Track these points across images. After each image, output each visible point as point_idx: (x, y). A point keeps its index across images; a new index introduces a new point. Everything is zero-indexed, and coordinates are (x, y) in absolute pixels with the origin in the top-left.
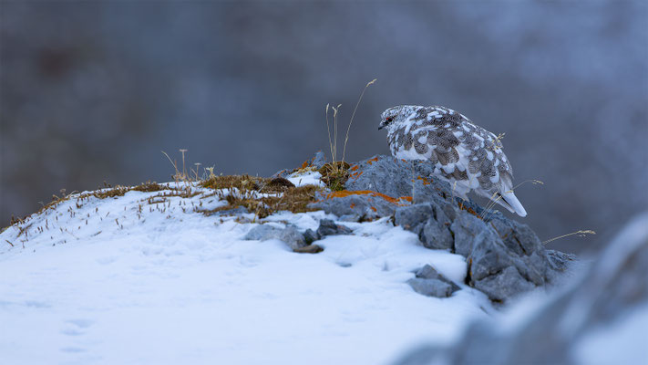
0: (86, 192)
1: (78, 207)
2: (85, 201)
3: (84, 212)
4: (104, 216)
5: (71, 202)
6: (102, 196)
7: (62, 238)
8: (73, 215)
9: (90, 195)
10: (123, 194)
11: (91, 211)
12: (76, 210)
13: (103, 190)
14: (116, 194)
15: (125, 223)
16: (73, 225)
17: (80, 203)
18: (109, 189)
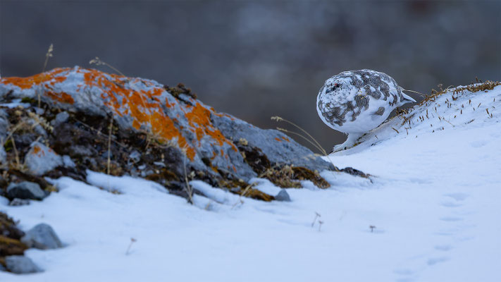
0: (461, 87)
1: (454, 99)
2: (460, 94)
3: (459, 104)
4: (476, 107)
5: (448, 95)
6: (474, 90)
7: (441, 125)
8: (449, 106)
9: (464, 89)
10: (492, 88)
11: (465, 102)
12: (453, 102)
13: (475, 85)
14: (486, 88)
15: (494, 113)
16: (450, 115)
17: (455, 96)
18: (481, 84)
